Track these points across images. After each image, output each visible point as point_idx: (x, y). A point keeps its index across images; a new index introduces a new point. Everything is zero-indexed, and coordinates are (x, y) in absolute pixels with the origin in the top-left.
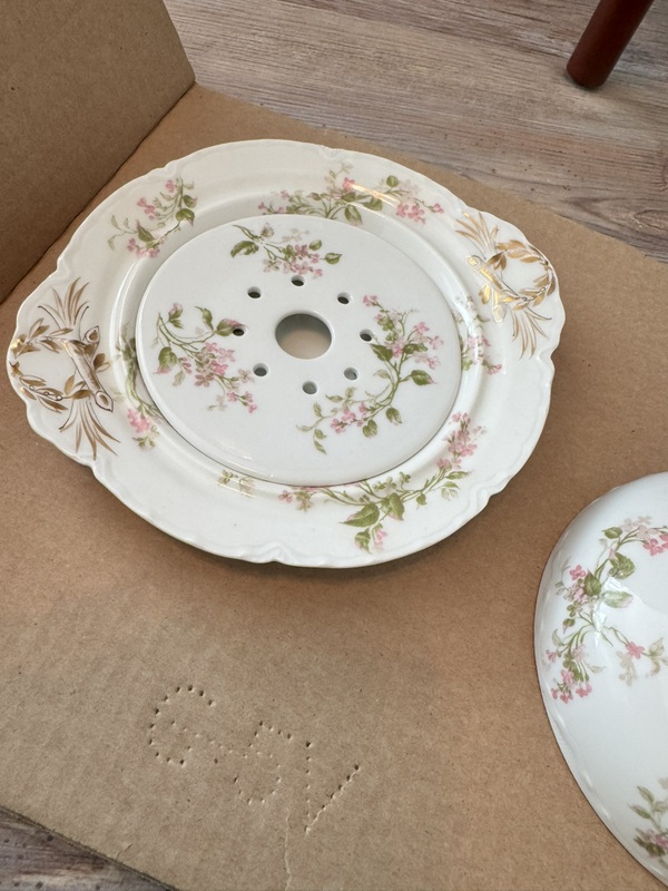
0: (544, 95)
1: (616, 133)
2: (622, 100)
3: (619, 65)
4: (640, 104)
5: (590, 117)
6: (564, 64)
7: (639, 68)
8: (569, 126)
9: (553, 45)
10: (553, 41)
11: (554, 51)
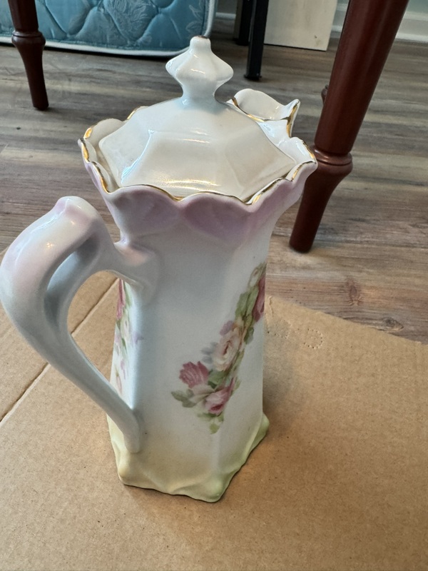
0: (279, 258)
1: (321, 275)
2: (322, 256)
3: (318, 237)
4: (333, 257)
5: (306, 268)
6: (288, 240)
7: (330, 237)
8: (294, 274)
9: (282, 231)
10: (281, 228)
11: (282, 234)
